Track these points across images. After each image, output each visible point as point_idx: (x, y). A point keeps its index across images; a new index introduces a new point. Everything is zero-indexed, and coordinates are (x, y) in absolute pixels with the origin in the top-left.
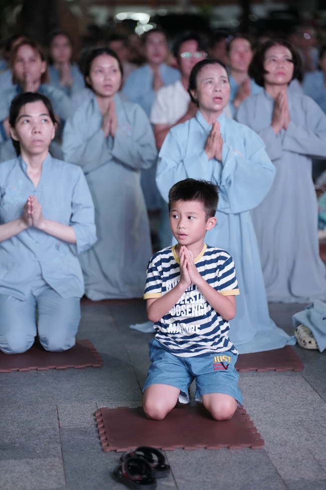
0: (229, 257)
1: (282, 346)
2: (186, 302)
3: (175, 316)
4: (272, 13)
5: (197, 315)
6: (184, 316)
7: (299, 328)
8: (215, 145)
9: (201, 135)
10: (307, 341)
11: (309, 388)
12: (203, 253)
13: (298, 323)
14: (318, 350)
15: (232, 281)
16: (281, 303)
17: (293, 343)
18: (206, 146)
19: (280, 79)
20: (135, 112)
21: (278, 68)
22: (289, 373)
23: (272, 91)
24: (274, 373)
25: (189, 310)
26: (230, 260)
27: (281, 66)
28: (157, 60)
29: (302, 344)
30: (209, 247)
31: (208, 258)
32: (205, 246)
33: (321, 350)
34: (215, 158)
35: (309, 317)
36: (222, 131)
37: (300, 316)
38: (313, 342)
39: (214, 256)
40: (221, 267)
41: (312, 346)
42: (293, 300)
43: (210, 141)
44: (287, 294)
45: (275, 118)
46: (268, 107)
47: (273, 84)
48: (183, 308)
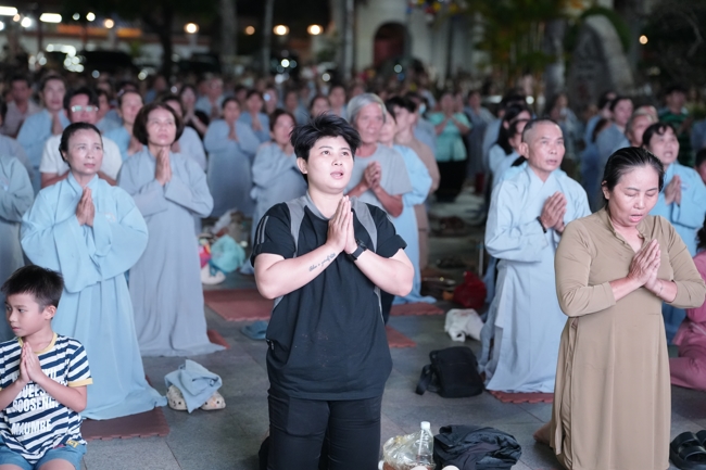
0: (80, 346)
1: (152, 408)
2: (36, 395)
3: (24, 412)
4: (195, 55)
5: (47, 408)
6: (35, 411)
7: (171, 388)
8: (86, 212)
9: (73, 199)
10: (177, 402)
11: (170, 455)
12: (53, 342)
13: (170, 384)
14: (187, 411)
15: (86, 370)
16: (162, 356)
17: (165, 404)
18: (77, 212)
19: (163, 142)
20: (13, 165)
21: (160, 130)
22: (153, 439)
23: (153, 150)
24: (138, 439)
25: (39, 404)
26: (82, 349)
27: (164, 128)
28: (56, 107)
29: (172, 405)
30: (59, 336)
31: (59, 347)
32: (56, 336)
33: (190, 411)
34: (86, 224)
35: (180, 377)
36: (93, 196)
37: (171, 377)
38: (183, 403)
39: (63, 345)
40: (71, 357)
41: (182, 407)
42: (174, 354)
43: (81, 207)
44: (167, 346)
45: (157, 174)
46: (151, 166)
47: (156, 145)
48: (32, 401)
